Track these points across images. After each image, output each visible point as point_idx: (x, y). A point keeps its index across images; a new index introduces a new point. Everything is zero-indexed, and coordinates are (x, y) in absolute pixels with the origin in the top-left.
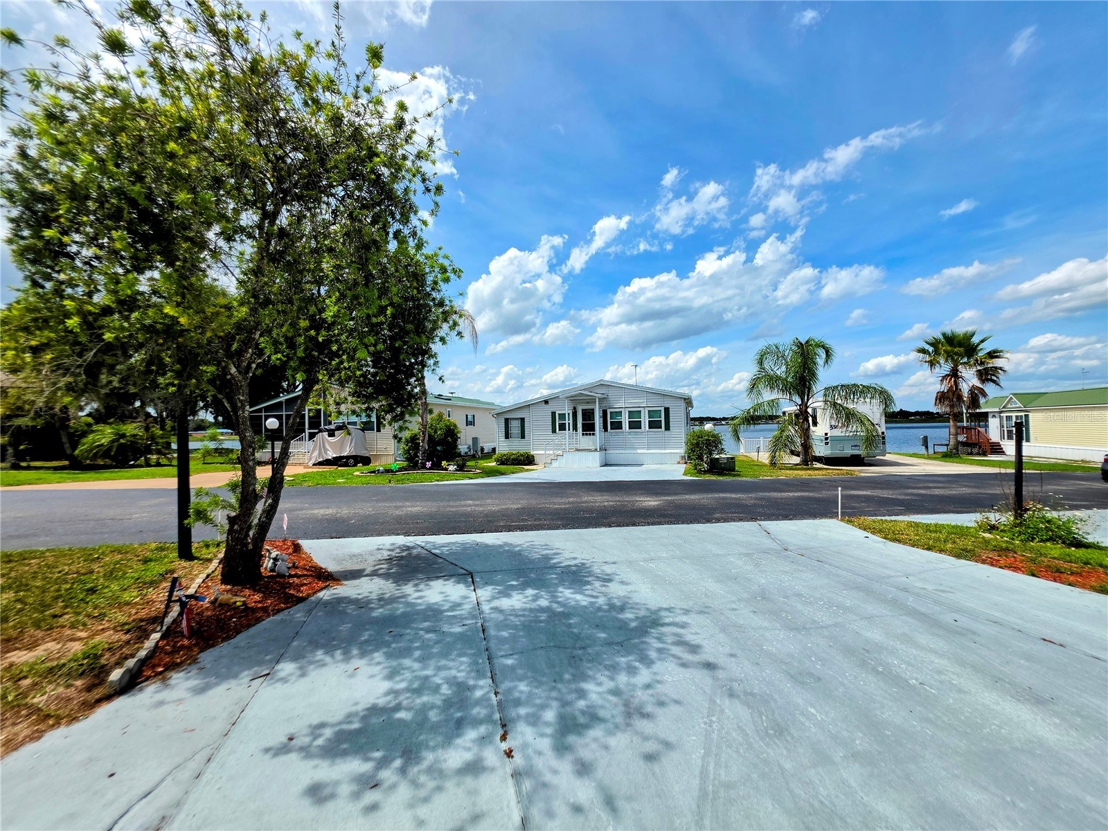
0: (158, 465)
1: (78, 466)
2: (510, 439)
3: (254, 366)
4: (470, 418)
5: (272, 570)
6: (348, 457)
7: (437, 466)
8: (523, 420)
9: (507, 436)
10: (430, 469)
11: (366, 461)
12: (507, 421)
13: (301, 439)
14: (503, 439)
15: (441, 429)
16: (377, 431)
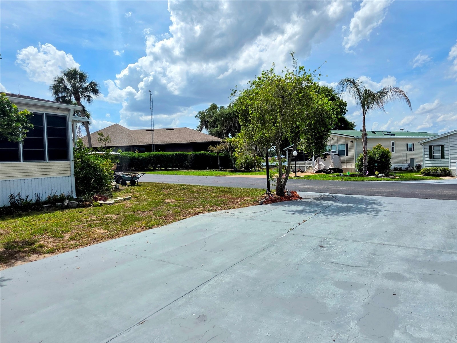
0: (259, 171)
1: (237, 170)
2: (433, 159)
3: (280, 141)
4: (410, 146)
5: (287, 195)
6: (331, 169)
7: (372, 173)
8: (443, 147)
9: (431, 157)
10: (367, 175)
11: (340, 171)
12: (431, 147)
13: (311, 160)
14: (428, 159)
15: (378, 154)
16: (346, 156)
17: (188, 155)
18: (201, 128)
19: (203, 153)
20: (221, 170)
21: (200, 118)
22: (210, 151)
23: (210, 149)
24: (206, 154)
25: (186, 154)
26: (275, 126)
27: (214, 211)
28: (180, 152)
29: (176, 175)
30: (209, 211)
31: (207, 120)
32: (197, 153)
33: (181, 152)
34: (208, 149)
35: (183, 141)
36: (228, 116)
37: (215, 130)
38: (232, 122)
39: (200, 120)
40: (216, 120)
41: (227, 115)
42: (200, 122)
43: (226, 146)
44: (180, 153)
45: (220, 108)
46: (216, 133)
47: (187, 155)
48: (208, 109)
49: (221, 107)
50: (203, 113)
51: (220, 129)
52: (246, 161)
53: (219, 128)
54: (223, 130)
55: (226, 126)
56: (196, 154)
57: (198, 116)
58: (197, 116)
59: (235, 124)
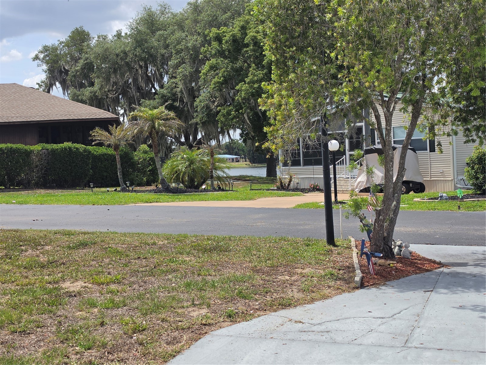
1: (169, 189)
13: (342, 163)
16: (430, 151)
17: (31, 152)
18: (49, 87)
19: (70, 148)
20: (124, 190)
21: (47, 63)
22: (95, 140)
23: (94, 136)
24: (77, 148)
25: (26, 150)
26: (245, 82)
27: (245, 316)
28: (9, 145)
29: (14, 203)
30: (232, 318)
31: (64, 68)
32: (55, 146)
33: (14, 146)
34: (90, 135)
35: (12, 118)
36: (119, 57)
37: (87, 92)
38: (131, 72)
39: (45, 67)
40: (89, 67)
41: (117, 55)
42: (46, 72)
43: (142, 128)
44: (11, 148)
45: (96, 39)
46: (89, 100)
47: (28, 154)
48: (64, 40)
49: (99, 37)
50: (55, 49)
51: (100, 89)
52: (190, 165)
53: (96, 88)
54: (108, 91)
55: (114, 82)
56: (53, 151)
57: (41, 56)
58: (36, 58)
59: (137, 79)
